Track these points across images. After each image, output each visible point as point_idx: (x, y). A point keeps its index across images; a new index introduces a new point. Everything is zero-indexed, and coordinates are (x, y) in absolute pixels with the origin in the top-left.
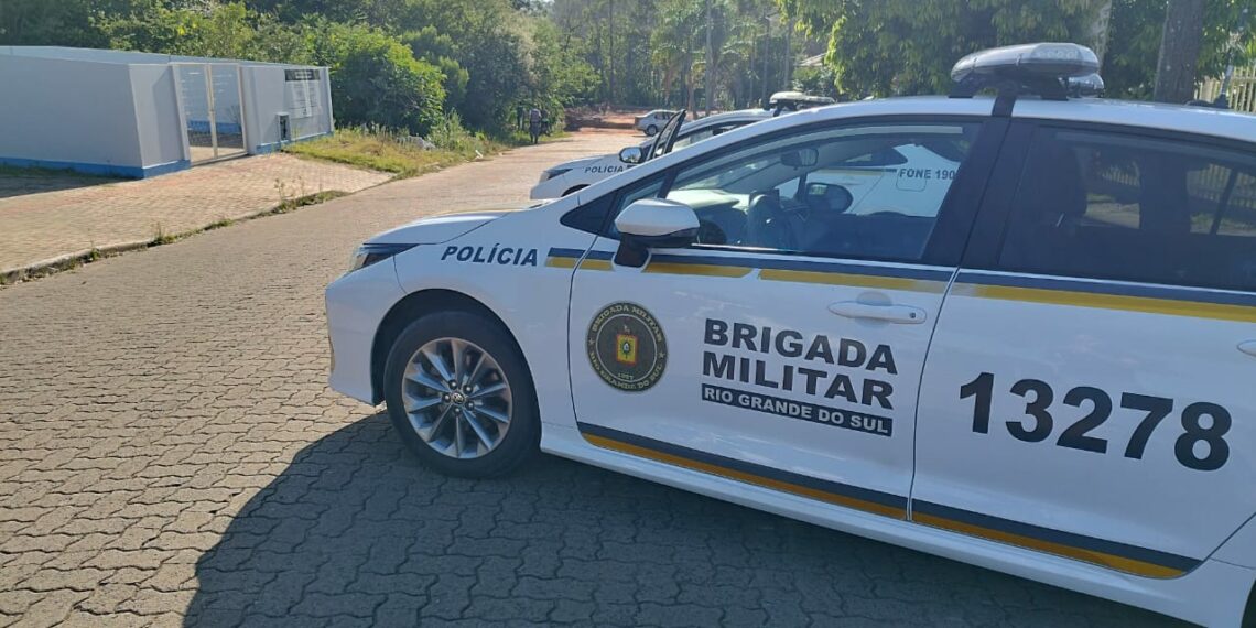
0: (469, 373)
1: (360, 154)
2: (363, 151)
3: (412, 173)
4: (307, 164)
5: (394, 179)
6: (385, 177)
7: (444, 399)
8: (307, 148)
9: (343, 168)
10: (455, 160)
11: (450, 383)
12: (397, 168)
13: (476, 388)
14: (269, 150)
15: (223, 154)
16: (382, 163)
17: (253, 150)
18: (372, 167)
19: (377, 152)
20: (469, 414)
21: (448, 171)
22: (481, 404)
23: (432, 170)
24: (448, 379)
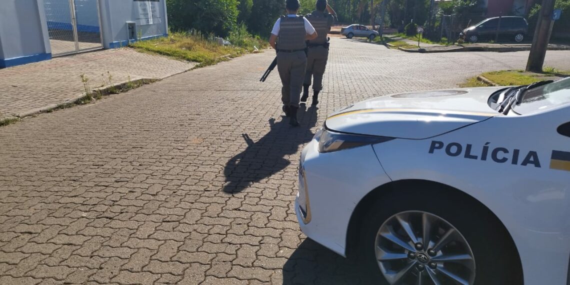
0: (435, 240)
1: (178, 49)
2: (181, 47)
3: (210, 63)
4: (141, 55)
5: (197, 67)
6: (192, 65)
7: (409, 255)
8: (145, 45)
9: (164, 59)
10: (241, 53)
11: (416, 245)
12: (201, 59)
13: (440, 253)
14: (118, 45)
15: (83, 48)
16: (191, 55)
17: (108, 45)
18: (184, 58)
19: (189, 48)
20: (430, 271)
21: (235, 60)
22: (442, 266)
23: (225, 60)
24: (415, 241)
